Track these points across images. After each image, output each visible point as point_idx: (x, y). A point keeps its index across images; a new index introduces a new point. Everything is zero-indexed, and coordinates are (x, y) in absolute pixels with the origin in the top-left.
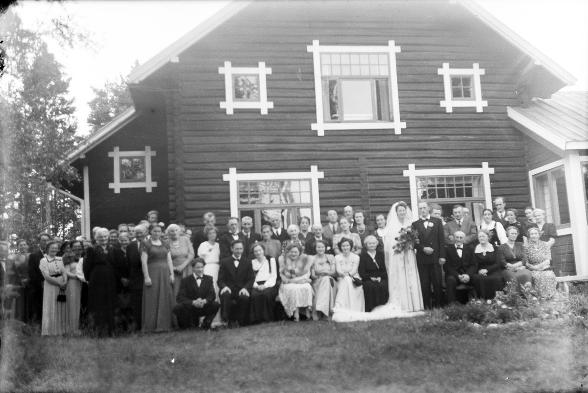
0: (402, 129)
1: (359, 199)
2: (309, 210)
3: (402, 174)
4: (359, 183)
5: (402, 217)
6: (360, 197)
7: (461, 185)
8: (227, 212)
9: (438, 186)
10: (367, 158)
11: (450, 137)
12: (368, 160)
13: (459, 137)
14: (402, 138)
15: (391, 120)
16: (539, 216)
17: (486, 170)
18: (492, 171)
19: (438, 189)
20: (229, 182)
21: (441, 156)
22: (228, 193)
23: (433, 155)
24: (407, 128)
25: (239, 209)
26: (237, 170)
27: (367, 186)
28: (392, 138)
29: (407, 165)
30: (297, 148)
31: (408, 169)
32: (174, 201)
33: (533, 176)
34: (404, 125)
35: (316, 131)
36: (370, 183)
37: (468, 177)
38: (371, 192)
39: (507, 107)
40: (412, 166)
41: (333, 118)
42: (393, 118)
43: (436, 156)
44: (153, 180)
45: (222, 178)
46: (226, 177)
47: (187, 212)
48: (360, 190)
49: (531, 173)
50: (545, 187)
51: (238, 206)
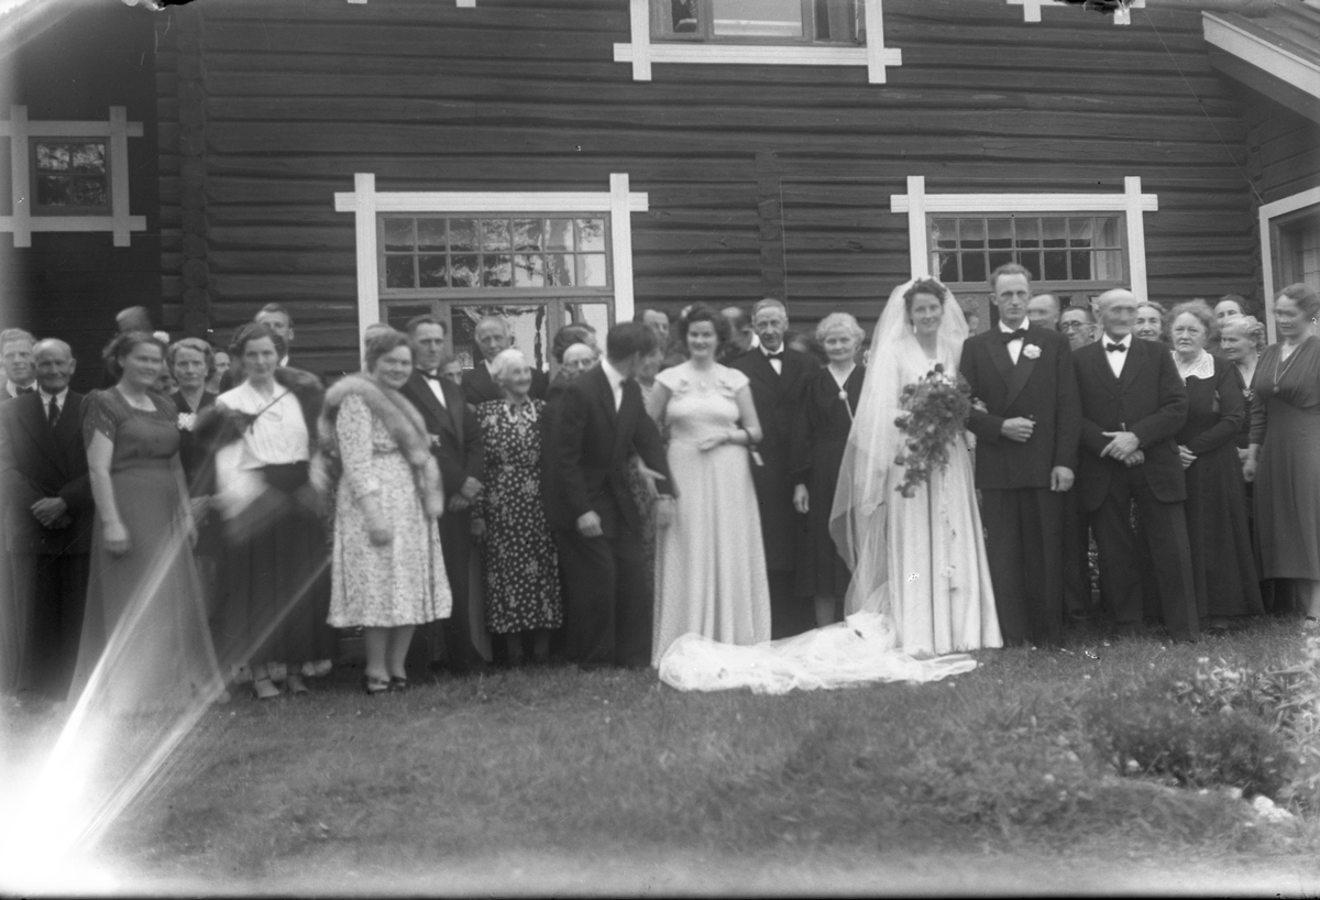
0: (888, 68)
1: (756, 280)
2: (602, 309)
3: (888, 206)
4: (756, 228)
5: (926, 330)
6: (757, 273)
7: (1061, 243)
8: (348, 310)
9: (993, 243)
10: (781, 155)
11: (1030, 98)
12: (784, 161)
13: (1057, 98)
14: (888, 95)
15: (860, 42)
16: (1232, 340)
17: (1135, 201)
18: (1151, 202)
19: (991, 254)
20: (352, 214)
21: (1002, 154)
22: (351, 249)
23: (979, 152)
24: (904, 65)
25: (381, 301)
26: (378, 180)
27: (778, 239)
28: (855, 95)
29: (900, 178)
30: (570, 117)
31: (905, 192)
32: (177, 272)
33: (1271, 220)
34: (895, 57)
35: (629, 66)
36: (788, 229)
37: (1079, 219)
38: (790, 257)
39: (1203, 13)
40: (916, 183)
41: (678, 28)
42: (863, 31)
43: (990, 153)
44: (135, 210)
45: (331, 203)
46: (342, 202)
47: (219, 306)
48: (758, 252)
49: (1268, 211)
50: (1305, 256)
51: (380, 293)
